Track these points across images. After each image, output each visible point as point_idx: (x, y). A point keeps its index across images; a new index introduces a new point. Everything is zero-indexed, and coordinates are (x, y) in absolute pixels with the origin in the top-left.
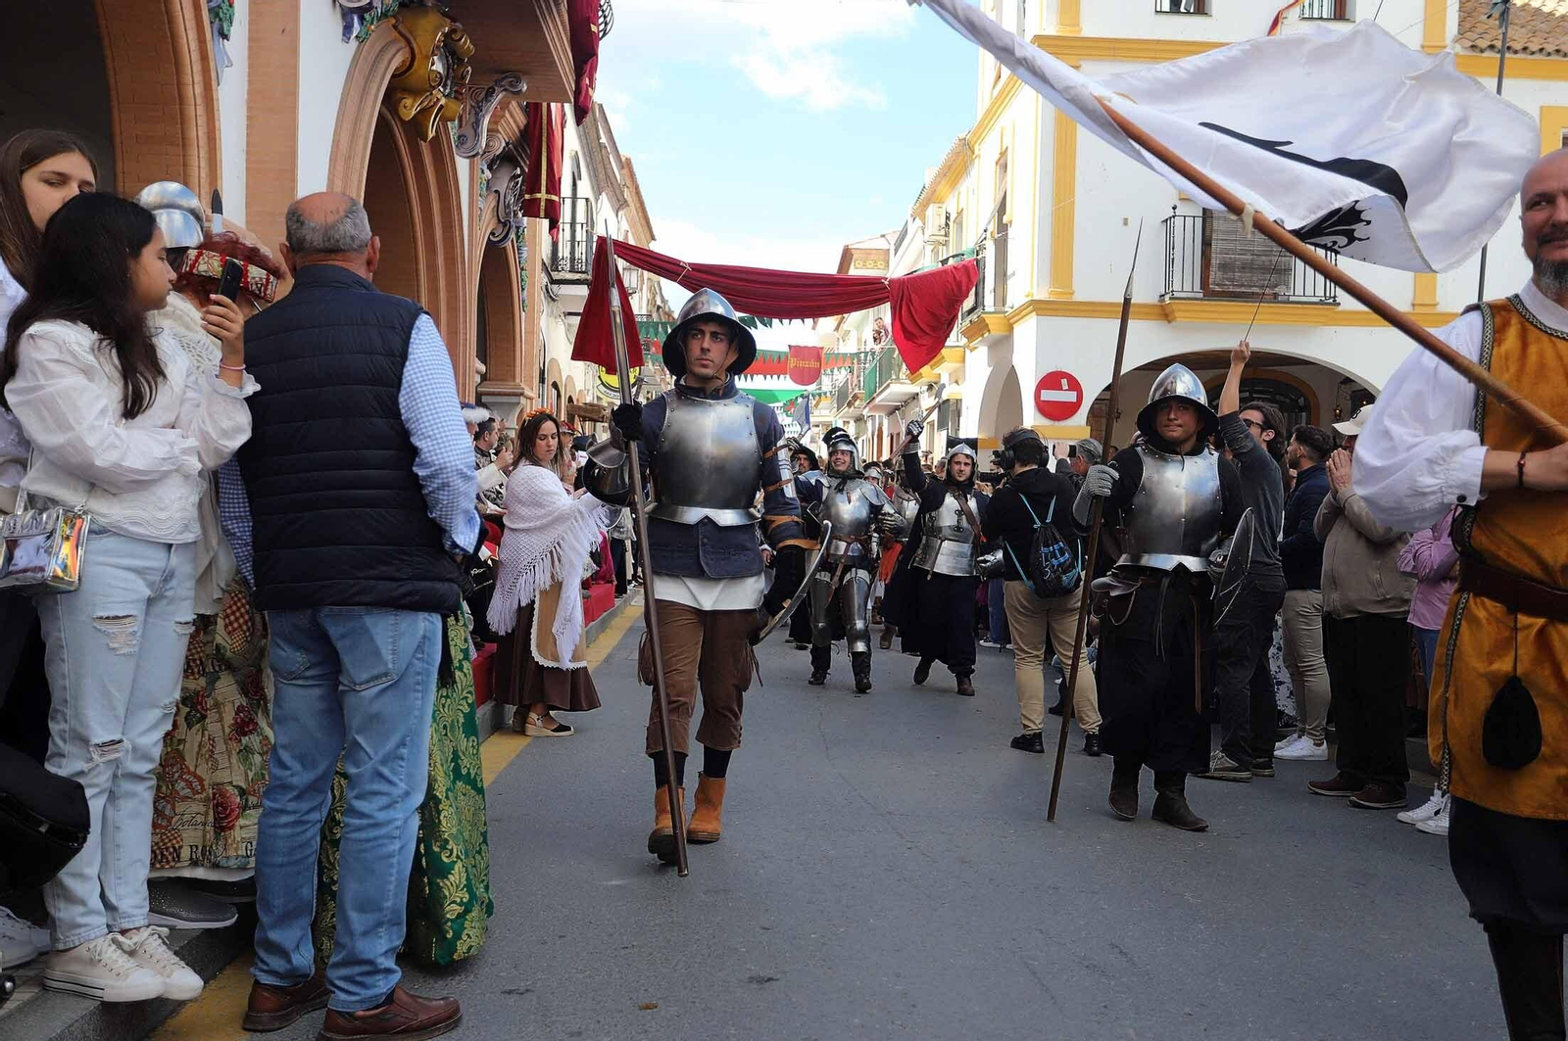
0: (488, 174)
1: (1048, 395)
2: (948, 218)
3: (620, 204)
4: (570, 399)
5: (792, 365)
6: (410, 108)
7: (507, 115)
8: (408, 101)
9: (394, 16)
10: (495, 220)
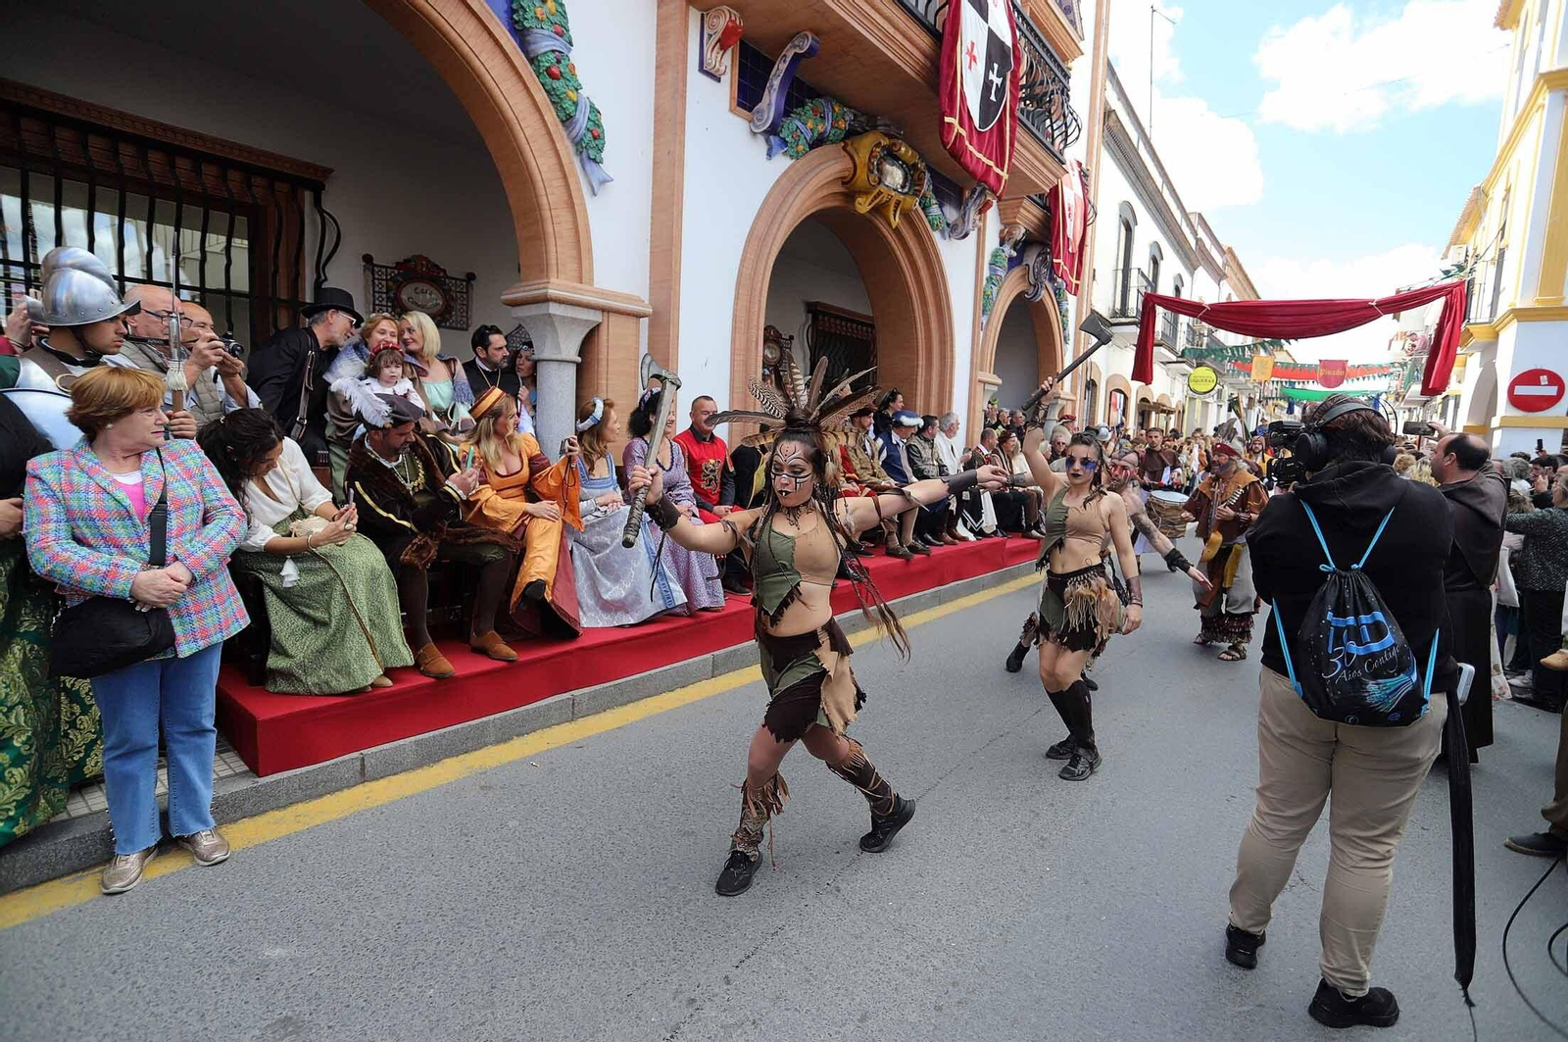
0: (1015, 254)
1: (1520, 390)
2: (1467, 255)
3: (1219, 275)
4: (1144, 400)
5: (1322, 374)
6: (863, 205)
7: (1022, 210)
8: (859, 200)
9: (843, 140)
10: (1027, 284)
